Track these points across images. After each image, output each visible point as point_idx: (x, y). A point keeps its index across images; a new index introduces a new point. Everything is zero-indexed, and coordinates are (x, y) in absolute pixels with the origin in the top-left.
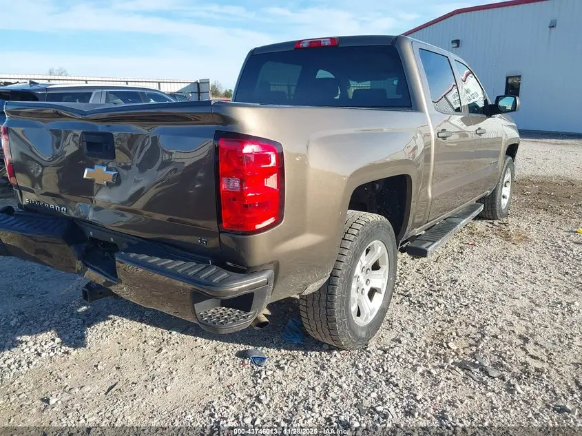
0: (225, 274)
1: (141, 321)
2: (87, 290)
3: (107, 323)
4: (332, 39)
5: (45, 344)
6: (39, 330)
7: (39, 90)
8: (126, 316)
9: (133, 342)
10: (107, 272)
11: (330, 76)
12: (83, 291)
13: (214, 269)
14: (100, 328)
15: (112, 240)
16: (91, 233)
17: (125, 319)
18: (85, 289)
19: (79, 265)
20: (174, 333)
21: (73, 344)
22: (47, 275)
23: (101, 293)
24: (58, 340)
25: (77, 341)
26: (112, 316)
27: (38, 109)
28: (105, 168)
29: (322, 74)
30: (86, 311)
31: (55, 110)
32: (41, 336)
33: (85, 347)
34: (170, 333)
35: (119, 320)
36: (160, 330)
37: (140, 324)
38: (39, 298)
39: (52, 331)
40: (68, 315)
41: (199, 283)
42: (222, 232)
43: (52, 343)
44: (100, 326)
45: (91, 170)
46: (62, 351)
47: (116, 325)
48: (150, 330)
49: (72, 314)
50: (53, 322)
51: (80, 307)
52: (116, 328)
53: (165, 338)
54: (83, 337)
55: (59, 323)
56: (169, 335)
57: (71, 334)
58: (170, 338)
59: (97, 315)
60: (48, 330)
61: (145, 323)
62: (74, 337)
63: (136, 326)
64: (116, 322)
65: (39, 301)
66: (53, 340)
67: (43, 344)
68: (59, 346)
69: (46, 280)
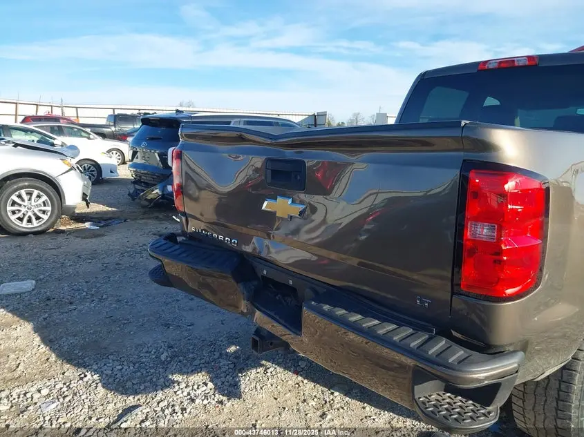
0: (461, 353)
1: (296, 373)
2: (257, 339)
3: (259, 370)
4: (530, 58)
5: (198, 388)
6: (190, 370)
7: (182, 118)
8: (278, 364)
9: (291, 399)
10: (285, 321)
11: (496, 102)
12: (253, 339)
13: (444, 342)
14: (252, 376)
15: (291, 282)
16: (265, 272)
17: (278, 368)
18: (255, 337)
19: (244, 306)
20: (336, 394)
21: (226, 392)
22: (192, 304)
23: (271, 344)
24: (211, 385)
25: (230, 389)
26: (263, 362)
27: (215, 132)
28: (290, 201)
29: (490, 101)
30: (235, 352)
31: (238, 133)
32: (192, 377)
33: (239, 398)
34: (332, 393)
35: (271, 367)
36: (319, 388)
37: (295, 376)
38: (186, 330)
39: (203, 373)
40: (217, 354)
41: (429, 361)
42: (457, 294)
43: (205, 388)
44: (252, 373)
45: (272, 202)
46: (216, 400)
47: (269, 374)
48: (308, 386)
49: (221, 354)
50: (203, 361)
51: (229, 347)
52: (270, 379)
53: (328, 400)
54: (236, 385)
55: (208, 363)
56: (331, 397)
57: (223, 379)
58: (332, 400)
59: (248, 358)
60: (199, 370)
61: (301, 376)
62: (226, 383)
63: (292, 379)
64: (269, 371)
65: (186, 334)
66: (205, 384)
67: (195, 387)
68: (212, 392)
69: (191, 309)
